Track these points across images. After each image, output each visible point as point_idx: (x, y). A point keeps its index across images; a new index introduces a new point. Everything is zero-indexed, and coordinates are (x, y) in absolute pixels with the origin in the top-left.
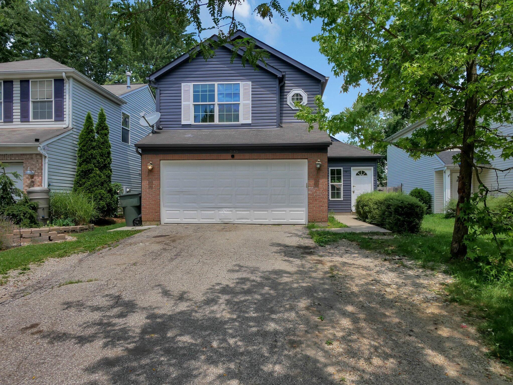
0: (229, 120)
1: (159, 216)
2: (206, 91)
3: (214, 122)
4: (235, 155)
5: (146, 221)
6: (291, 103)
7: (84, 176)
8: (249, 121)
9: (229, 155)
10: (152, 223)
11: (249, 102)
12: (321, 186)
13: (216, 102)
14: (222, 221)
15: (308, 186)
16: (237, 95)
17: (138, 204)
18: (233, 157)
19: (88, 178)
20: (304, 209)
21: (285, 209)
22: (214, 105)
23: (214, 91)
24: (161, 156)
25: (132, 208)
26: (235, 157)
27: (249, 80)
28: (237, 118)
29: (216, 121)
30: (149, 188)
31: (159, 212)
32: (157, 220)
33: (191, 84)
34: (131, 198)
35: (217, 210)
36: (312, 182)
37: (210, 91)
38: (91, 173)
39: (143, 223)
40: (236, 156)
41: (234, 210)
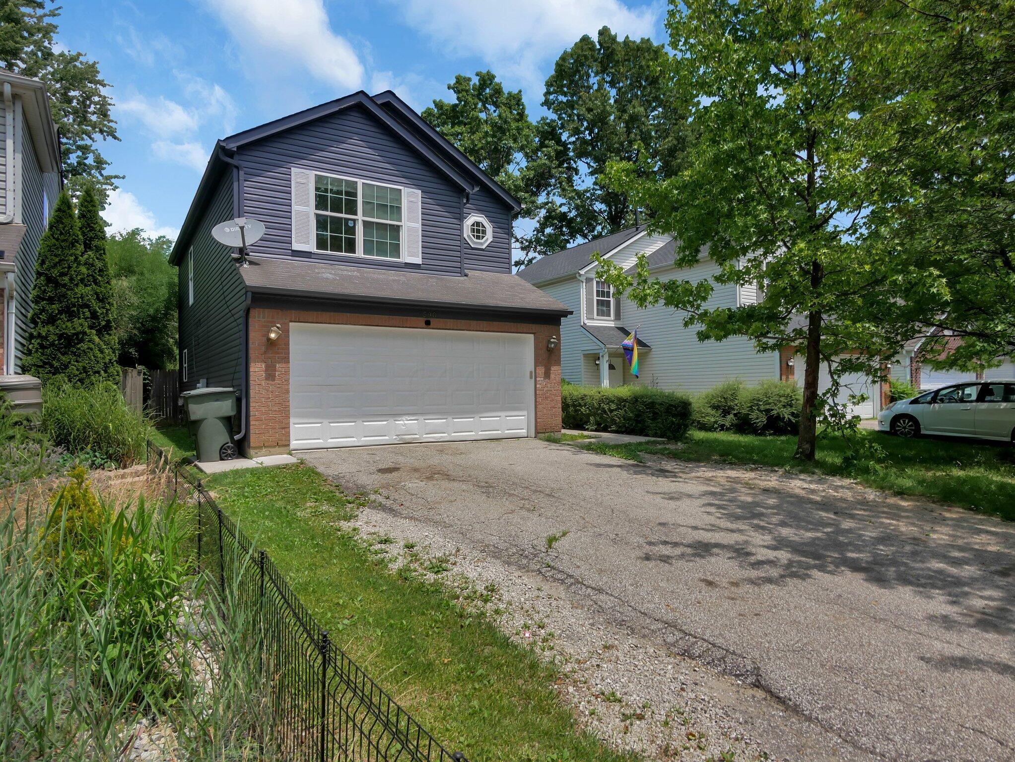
0: (382, 251)
1: (288, 435)
2: (340, 193)
3: (355, 253)
4: (431, 320)
5: (260, 448)
6: (468, 236)
7: (65, 347)
8: (418, 260)
9: (422, 320)
10: (272, 450)
11: (418, 226)
12: (552, 376)
13: (360, 217)
14: (401, 439)
15: (534, 376)
16: (397, 210)
17: (232, 413)
18: (428, 323)
19: (74, 353)
20: (525, 413)
21: (499, 414)
22: (354, 221)
23: (355, 195)
24: (294, 313)
25: (218, 421)
26: (432, 325)
27: (418, 186)
28: (396, 250)
29: (360, 253)
30: (267, 379)
31: (287, 427)
32: (282, 444)
33: (312, 174)
34: (217, 400)
35: (391, 420)
36: (541, 370)
37: (348, 193)
38: (82, 341)
39: (252, 452)
40: (434, 321)
41: (421, 418)
